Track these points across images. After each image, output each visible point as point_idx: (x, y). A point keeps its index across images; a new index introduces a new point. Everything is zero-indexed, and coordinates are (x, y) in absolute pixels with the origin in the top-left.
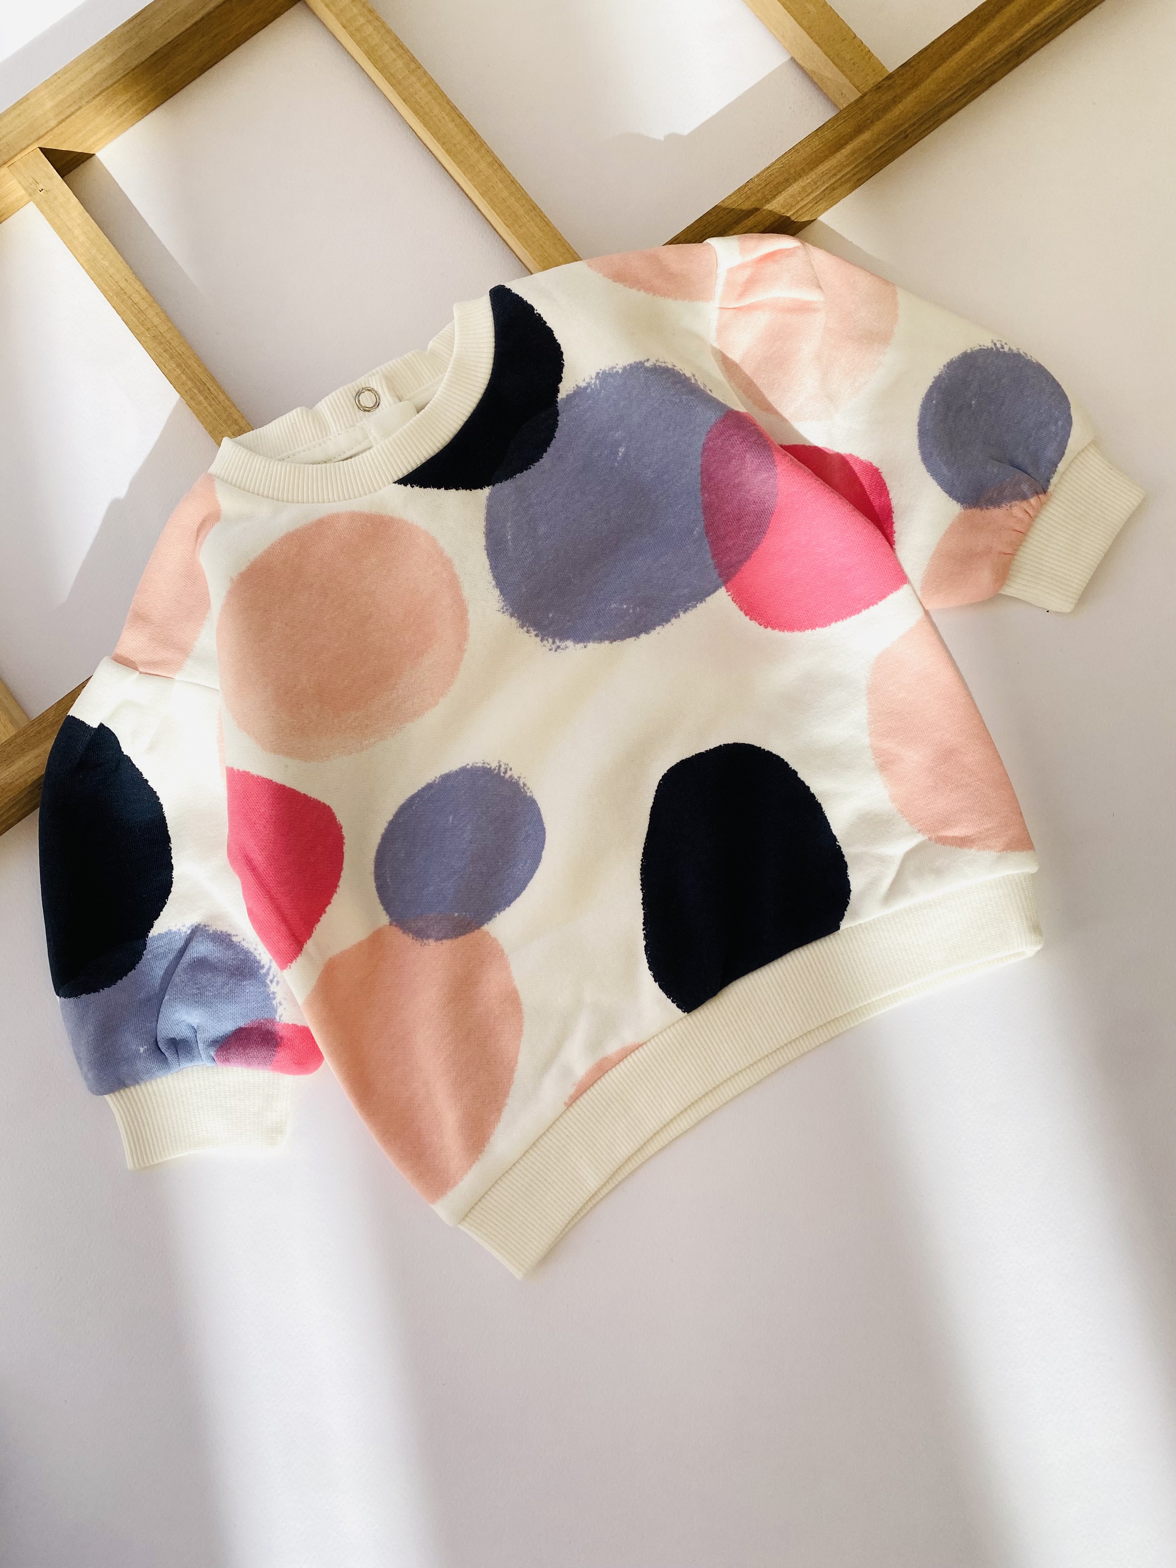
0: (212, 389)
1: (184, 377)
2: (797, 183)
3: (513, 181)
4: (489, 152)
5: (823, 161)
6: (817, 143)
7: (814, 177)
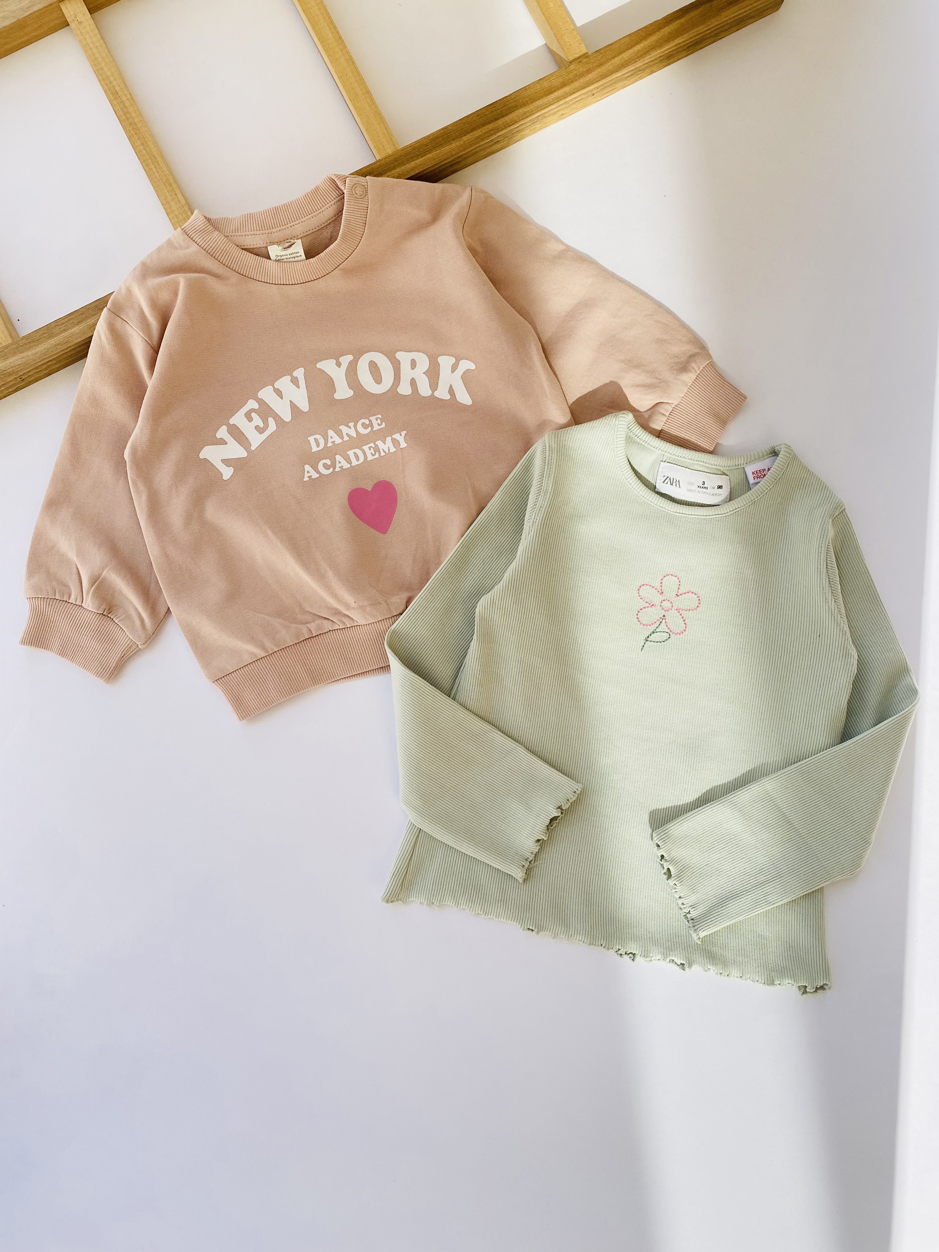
0: (160, 163)
1: (144, 151)
2: (522, 109)
3: (359, 74)
4: (348, 52)
5: (540, 99)
6: (538, 87)
7: (532, 107)
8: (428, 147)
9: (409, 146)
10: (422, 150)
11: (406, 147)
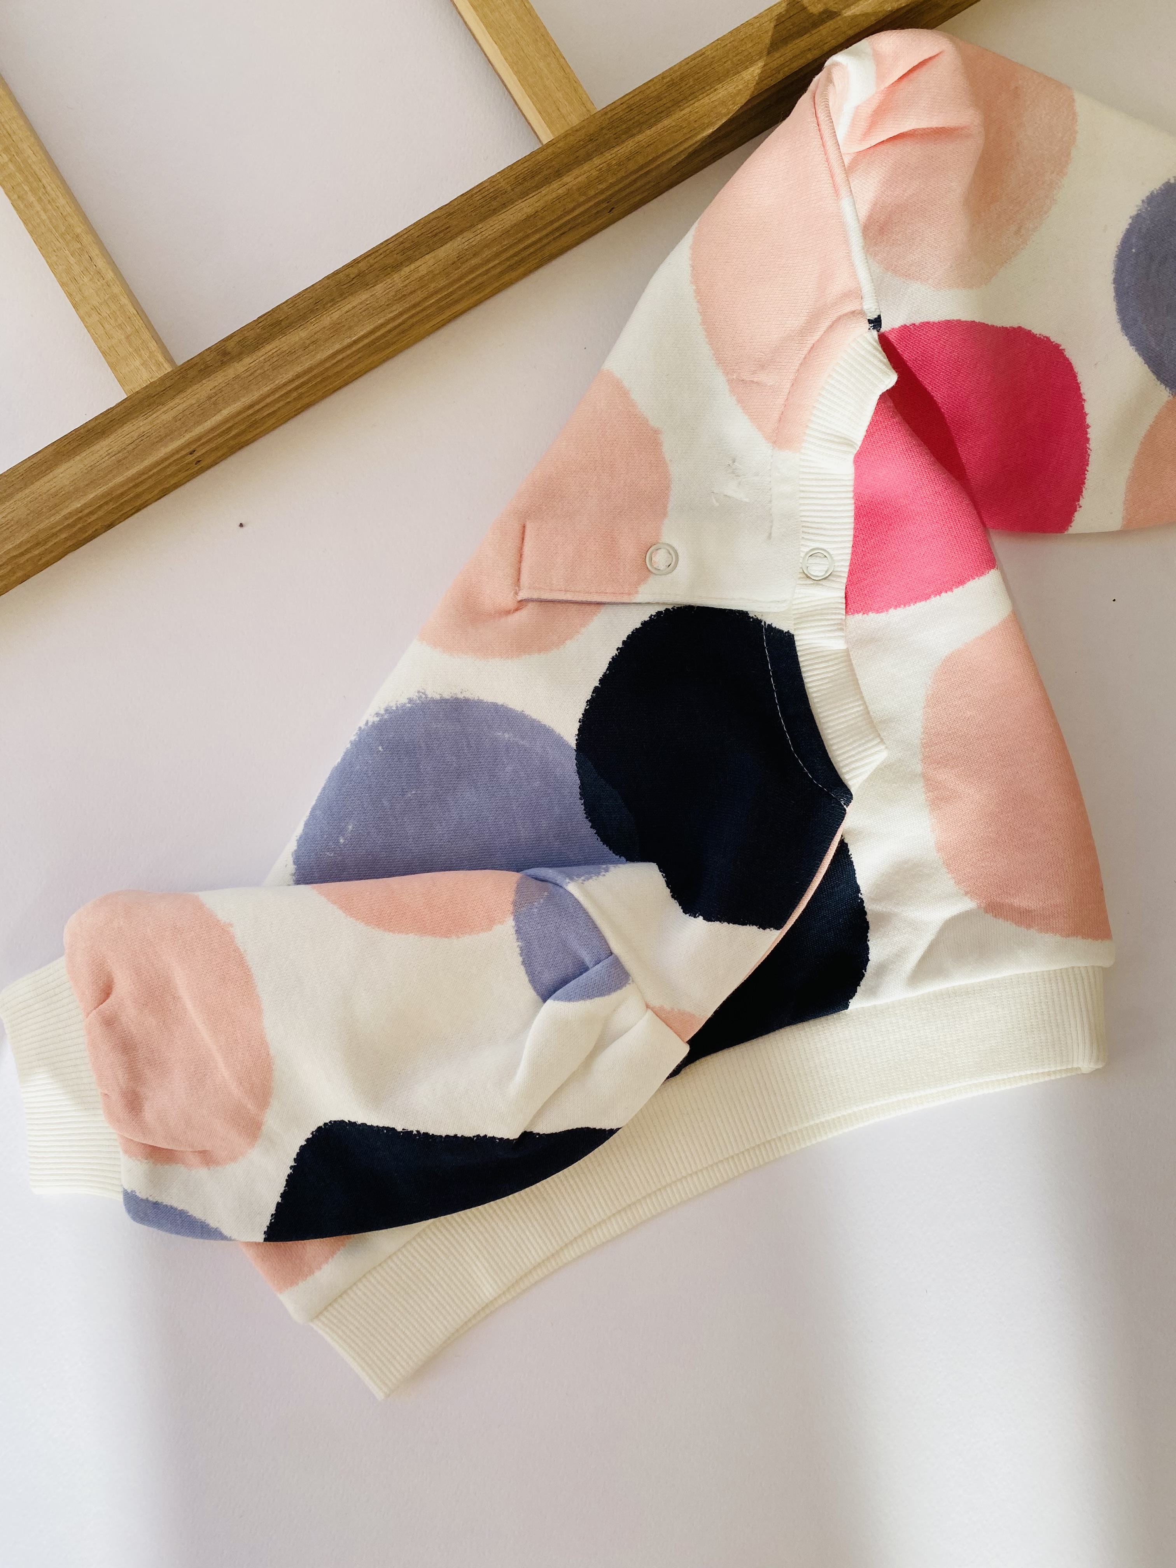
8: (661, 103)
9: (619, 103)
10: (647, 111)
11: (612, 107)
